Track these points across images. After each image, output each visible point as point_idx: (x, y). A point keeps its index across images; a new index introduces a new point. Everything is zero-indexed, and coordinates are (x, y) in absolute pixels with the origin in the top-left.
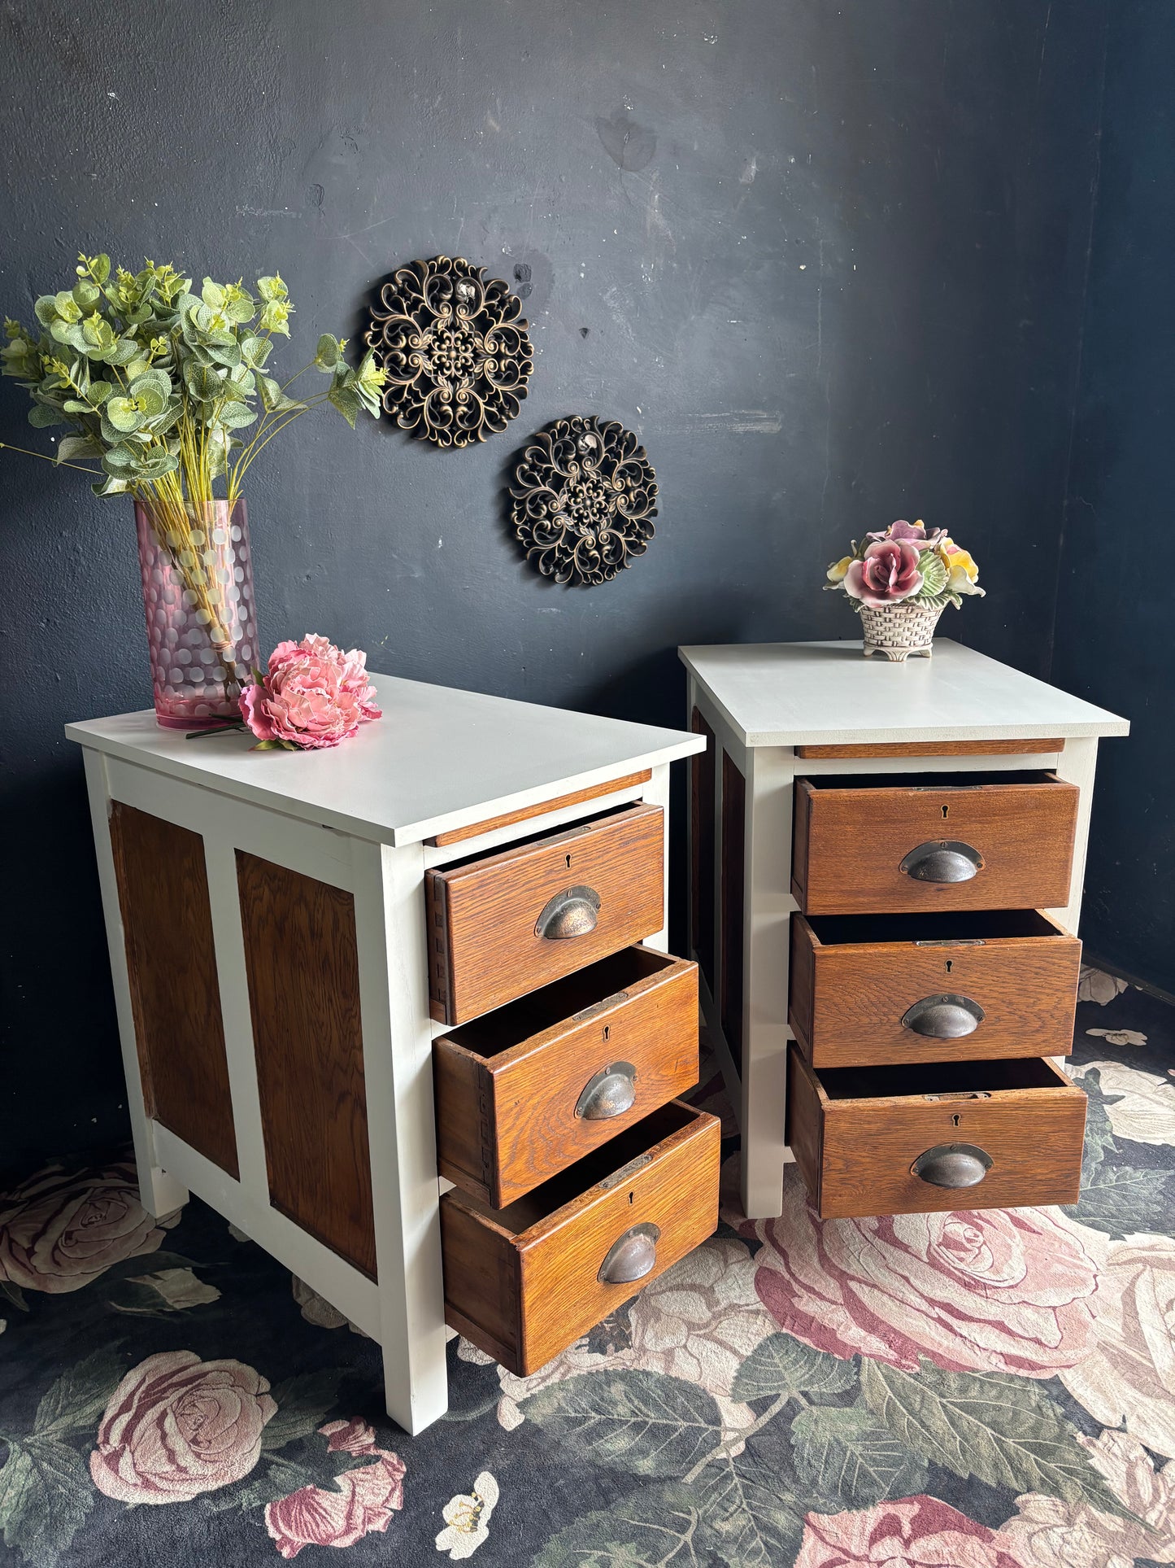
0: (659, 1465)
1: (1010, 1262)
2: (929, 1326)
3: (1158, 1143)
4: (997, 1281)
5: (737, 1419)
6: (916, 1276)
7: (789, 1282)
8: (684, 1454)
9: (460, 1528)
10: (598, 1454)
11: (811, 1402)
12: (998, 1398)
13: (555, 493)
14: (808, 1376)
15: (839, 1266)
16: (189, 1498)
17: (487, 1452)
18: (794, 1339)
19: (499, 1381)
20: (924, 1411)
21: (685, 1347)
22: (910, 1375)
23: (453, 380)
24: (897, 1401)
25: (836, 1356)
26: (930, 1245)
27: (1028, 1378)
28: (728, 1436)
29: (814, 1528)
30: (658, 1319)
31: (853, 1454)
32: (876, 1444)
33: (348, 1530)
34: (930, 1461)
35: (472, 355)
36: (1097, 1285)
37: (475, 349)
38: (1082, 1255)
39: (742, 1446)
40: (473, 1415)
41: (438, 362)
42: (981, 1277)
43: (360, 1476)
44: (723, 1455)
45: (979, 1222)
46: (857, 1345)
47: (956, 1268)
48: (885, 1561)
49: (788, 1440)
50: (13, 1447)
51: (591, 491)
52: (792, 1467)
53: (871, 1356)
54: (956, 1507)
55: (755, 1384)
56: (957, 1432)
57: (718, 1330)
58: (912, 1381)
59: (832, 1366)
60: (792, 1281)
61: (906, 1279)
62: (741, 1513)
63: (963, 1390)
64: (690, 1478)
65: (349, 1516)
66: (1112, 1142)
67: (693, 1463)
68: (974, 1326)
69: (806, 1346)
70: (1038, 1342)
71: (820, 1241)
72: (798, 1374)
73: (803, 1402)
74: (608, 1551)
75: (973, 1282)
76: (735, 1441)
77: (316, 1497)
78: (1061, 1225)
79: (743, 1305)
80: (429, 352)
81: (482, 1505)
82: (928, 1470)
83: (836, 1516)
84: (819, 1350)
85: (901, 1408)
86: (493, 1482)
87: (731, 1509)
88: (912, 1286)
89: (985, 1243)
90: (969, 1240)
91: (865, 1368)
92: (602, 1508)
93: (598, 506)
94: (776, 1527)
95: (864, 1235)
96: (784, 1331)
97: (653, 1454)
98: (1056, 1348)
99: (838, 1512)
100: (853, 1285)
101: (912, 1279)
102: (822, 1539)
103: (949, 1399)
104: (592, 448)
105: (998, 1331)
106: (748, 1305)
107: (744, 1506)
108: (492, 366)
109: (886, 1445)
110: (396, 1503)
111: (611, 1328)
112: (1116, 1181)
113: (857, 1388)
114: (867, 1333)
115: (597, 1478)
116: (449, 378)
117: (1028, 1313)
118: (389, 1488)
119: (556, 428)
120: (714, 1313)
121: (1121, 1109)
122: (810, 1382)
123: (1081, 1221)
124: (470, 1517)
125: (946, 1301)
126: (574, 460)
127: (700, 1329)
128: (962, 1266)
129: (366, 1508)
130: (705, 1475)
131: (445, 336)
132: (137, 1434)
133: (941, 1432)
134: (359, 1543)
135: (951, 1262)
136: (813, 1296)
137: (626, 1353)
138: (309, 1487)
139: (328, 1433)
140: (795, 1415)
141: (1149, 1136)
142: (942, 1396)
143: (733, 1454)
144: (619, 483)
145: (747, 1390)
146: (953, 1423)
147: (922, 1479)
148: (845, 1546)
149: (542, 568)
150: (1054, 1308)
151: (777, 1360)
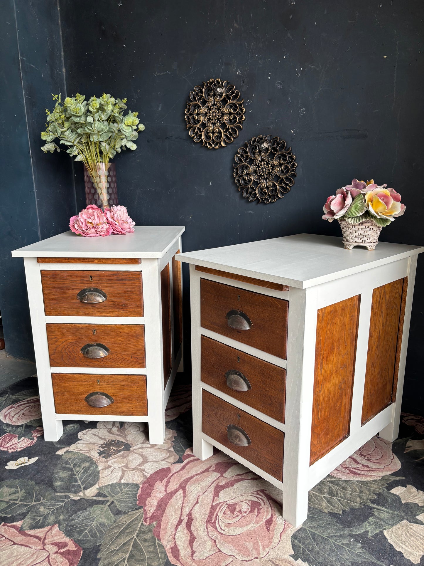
0: (59, 486)
1: (238, 528)
2: (175, 519)
3: (398, 549)
4: (221, 529)
5: (91, 493)
6: (201, 505)
7: (168, 476)
8: (68, 489)
9: (16, 464)
10: (56, 473)
11: (109, 506)
12: (148, 552)
13: (249, 166)
14: (122, 499)
15: (188, 484)
16: (4, 422)
17: (45, 454)
18: (138, 490)
19: (74, 443)
20: (126, 534)
21: (115, 468)
22: (142, 523)
23: (214, 124)
24: (125, 525)
25: (138, 502)
26: (225, 502)
27: (167, 557)
28: (81, 494)
29: (52, 528)
30: (123, 458)
31: (91, 524)
32: (100, 528)
33: (7, 448)
34: (101, 545)
35: (221, 114)
36: (250, 560)
37: (222, 112)
38: (267, 550)
39: (79, 498)
40: (58, 446)
41: (209, 118)
42: (219, 523)
43: (26, 440)
44: (71, 496)
45: (256, 510)
46: (147, 504)
47: (217, 514)
48: (46, 550)
49: (87, 507)
50: (7, 395)
51: (265, 165)
52: (76, 513)
53: (145, 510)
54: (81, 559)
55: (109, 490)
56: (120, 547)
57: (128, 472)
58: (140, 525)
59: (131, 503)
60: (168, 477)
61: (197, 502)
62: (49, 510)
63: (145, 541)
64: (57, 494)
65: (10, 446)
66: (376, 533)
67: (64, 492)
68: (186, 531)
69: (137, 493)
70: (193, 553)
71: (198, 474)
72: (121, 497)
73: (108, 504)
74: (21, 491)
75: (213, 521)
76: (80, 496)
77: (15, 438)
78: (283, 536)
79: (145, 472)
80: (206, 114)
81: (26, 463)
82: (95, 546)
83: (59, 531)
84: (138, 497)
85: (123, 527)
86: (35, 461)
87: (49, 507)
88: (194, 506)
89: (243, 517)
90: (240, 511)
91: (138, 511)
92: (36, 483)
93: (268, 171)
94: (47, 520)
95: (212, 484)
96: (141, 486)
97: (64, 483)
98: (194, 560)
99: (62, 531)
100: (181, 491)
101: (197, 505)
102: (48, 531)
103: (137, 539)
104: (267, 148)
105: (189, 539)
106: (146, 472)
107: (52, 509)
108: (227, 118)
109: (101, 531)
110: (18, 450)
111: (112, 452)
112: (342, 544)
113: (125, 513)
114: (156, 505)
115: (47, 477)
116: (212, 123)
117: (210, 544)
118: (24, 446)
119: (251, 140)
120: (136, 467)
121: (411, 527)
122: (118, 501)
123: (294, 541)
124: (21, 463)
125: (194, 518)
126: (258, 152)
127: (126, 468)
128: (220, 515)
129: (15, 447)
130: (61, 497)
131: (211, 108)
132: (21, 406)
133: (117, 542)
134: (4, 451)
135: (220, 511)
136: (165, 484)
137: (103, 459)
138: (18, 435)
139: (37, 429)
140: (101, 504)
141: (400, 544)
142: (137, 536)
143: (74, 498)
144: (277, 162)
145: (105, 489)
146: (124, 544)
147: (90, 546)
148: (47, 538)
149: (244, 194)
150: (220, 551)
151: (124, 490)
